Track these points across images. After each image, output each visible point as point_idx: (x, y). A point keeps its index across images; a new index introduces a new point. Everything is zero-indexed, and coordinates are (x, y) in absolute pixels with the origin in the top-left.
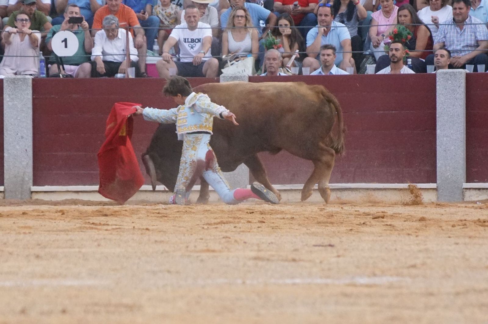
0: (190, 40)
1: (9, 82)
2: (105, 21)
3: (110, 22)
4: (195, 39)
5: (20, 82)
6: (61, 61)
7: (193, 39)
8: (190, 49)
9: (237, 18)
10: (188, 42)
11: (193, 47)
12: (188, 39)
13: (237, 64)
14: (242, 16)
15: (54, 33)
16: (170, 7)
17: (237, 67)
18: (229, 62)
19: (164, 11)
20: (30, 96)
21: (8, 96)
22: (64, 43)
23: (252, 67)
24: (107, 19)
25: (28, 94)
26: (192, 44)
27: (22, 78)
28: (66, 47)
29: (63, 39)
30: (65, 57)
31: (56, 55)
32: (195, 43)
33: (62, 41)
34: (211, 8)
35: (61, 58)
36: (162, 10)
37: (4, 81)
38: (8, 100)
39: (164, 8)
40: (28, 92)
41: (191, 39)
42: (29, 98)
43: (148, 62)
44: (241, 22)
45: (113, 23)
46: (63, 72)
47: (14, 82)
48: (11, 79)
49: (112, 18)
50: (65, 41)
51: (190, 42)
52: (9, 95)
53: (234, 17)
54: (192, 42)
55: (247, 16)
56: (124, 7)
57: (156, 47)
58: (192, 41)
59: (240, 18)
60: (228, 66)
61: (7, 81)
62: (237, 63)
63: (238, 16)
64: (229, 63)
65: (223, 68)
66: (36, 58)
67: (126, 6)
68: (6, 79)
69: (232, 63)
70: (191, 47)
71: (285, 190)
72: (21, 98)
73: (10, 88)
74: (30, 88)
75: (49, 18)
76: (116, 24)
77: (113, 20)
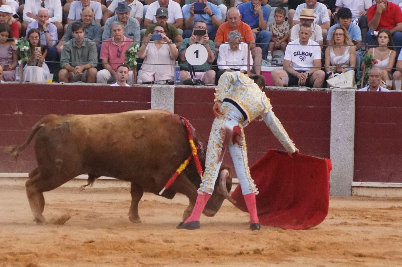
0: (301, 53)
1: (156, 91)
2: (231, 35)
3: (234, 36)
4: (305, 53)
5: (165, 91)
7: (304, 52)
8: (301, 61)
9: (336, 36)
10: (299, 55)
11: (303, 59)
12: (299, 52)
13: (340, 76)
14: (340, 34)
15: (188, 45)
16: (283, 24)
17: (340, 78)
19: (278, 28)
20: (173, 103)
21: (154, 102)
22: (196, 54)
23: (353, 78)
24: (232, 33)
25: (171, 101)
26: (303, 56)
27: (167, 88)
28: (197, 57)
29: (195, 51)
30: (196, 66)
32: (305, 56)
34: (316, 26)
35: (193, 66)
36: (277, 27)
37: (152, 90)
38: (155, 105)
39: (278, 26)
40: (172, 99)
41: (302, 52)
42: (172, 105)
44: (340, 39)
45: (237, 38)
47: (160, 91)
48: (158, 89)
49: (236, 33)
50: (197, 52)
51: (301, 55)
52: (156, 101)
53: (334, 35)
54: (302, 55)
55: (345, 34)
57: (269, 57)
58: (302, 53)
59: (339, 36)
60: (332, 77)
61: (154, 90)
62: (340, 75)
63: (337, 34)
64: (333, 75)
66: (172, 66)
68: (154, 88)
69: (335, 74)
70: (302, 59)
71: (384, 188)
72: (165, 104)
73: (156, 95)
74: (173, 96)
75: (180, 31)
76: (239, 39)
77: (237, 35)
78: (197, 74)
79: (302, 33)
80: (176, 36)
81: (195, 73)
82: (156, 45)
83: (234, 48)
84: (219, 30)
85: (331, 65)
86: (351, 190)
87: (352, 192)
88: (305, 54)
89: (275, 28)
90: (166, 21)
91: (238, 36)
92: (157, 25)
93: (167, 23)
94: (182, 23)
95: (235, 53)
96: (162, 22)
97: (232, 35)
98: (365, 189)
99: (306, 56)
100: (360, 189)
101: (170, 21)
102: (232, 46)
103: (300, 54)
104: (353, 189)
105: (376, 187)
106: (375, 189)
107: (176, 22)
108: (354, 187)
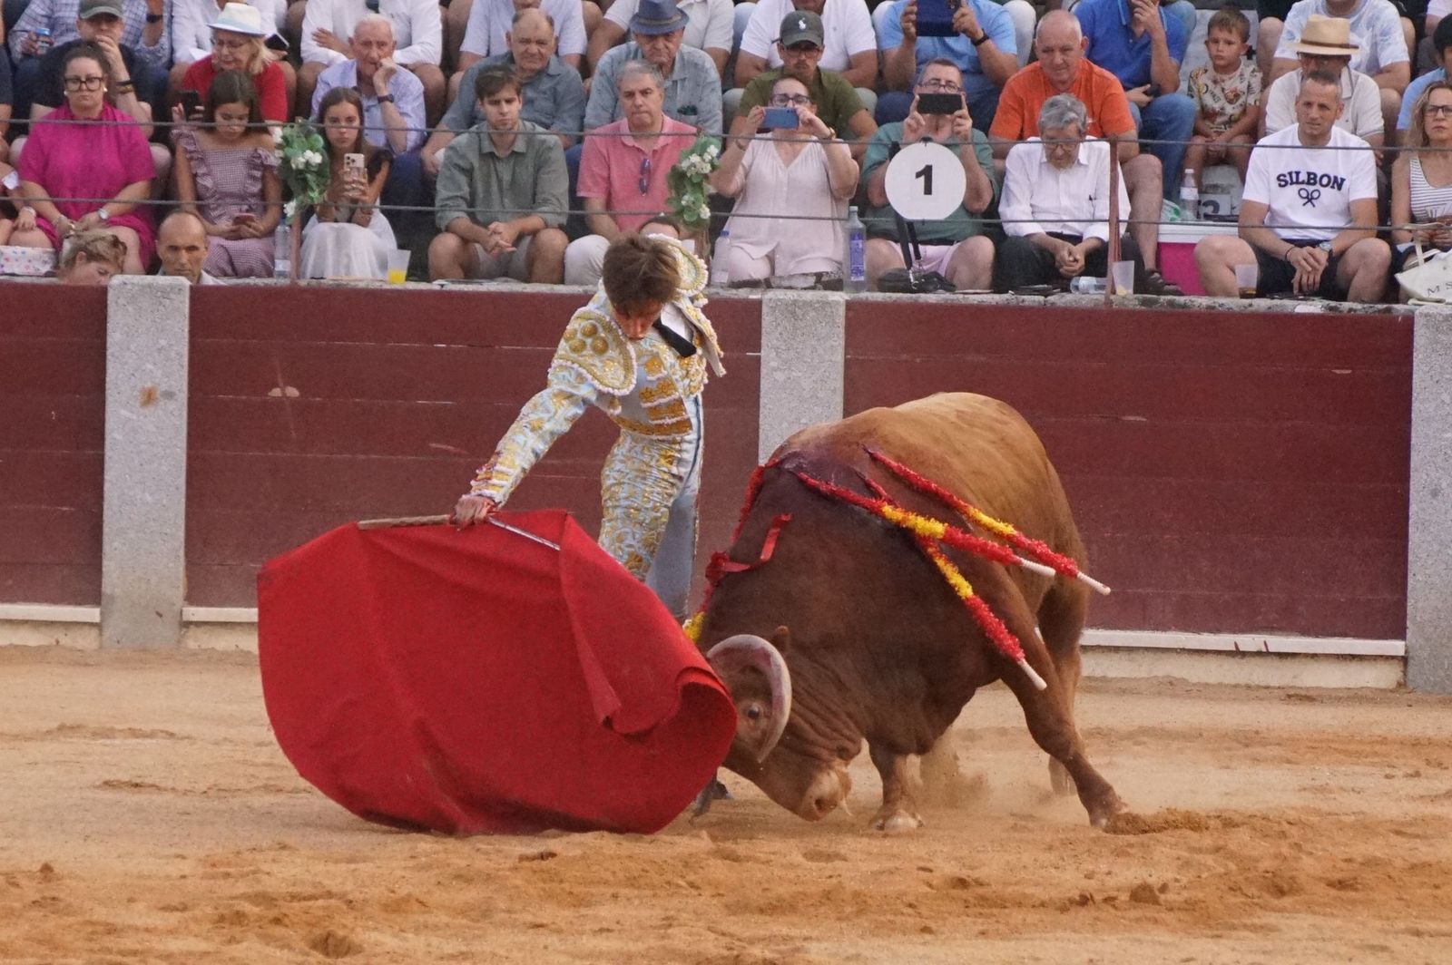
0: (1303, 177)
1: (777, 313)
2: (1048, 112)
3: (1062, 114)
4: (1319, 175)
5: (813, 314)
6: (910, 234)
7: (1315, 175)
8: (1304, 205)
9: (1432, 114)
10: (1297, 183)
11: (1312, 198)
12: (1298, 173)
13: (1445, 259)
14: (1446, 109)
15: (895, 149)
16: (1238, 72)
17: (1445, 268)
18: (1419, 250)
19: (1219, 87)
20: (839, 358)
21: (773, 354)
22: (922, 178)
24: (1053, 105)
25: (832, 349)
26: (1311, 188)
27: (818, 302)
28: (928, 190)
29: (921, 167)
30: (923, 222)
31: (897, 215)
32: (1317, 186)
33: (918, 175)
34: (1360, 80)
35: (911, 224)
36: (1215, 82)
37: (765, 309)
38: (774, 364)
39: (1219, 77)
40: (835, 344)
41: (1309, 174)
42: (836, 362)
43: (1163, 239)
44: (1444, 124)
45: (1071, 121)
46: (916, 265)
47: (793, 313)
48: (787, 305)
49: (1069, 104)
50: (927, 173)
51: (1303, 183)
52: (777, 350)
53: (1423, 111)
54: (1308, 183)
56: (1091, 71)
57: (1189, 193)
58: (1309, 179)
59: (1440, 114)
60: (1416, 265)
61: (773, 309)
62: (1444, 254)
63: (1436, 109)
64: (1420, 255)
65: (1401, 270)
66: (837, 222)
67: (1097, 68)
68: (771, 304)
70: (1307, 197)
72: (812, 359)
73: (779, 329)
74: (841, 331)
75: (867, 96)
76: (1080, 124)
77: (1070, 110)
78: (928, 251)
79: (1309, 104)
80: (854, 113)
81: (921, 247)
82: (777, 149)
83: (1061, 157)
84: (1005, 91)
85: (1413, 219)
88: (1318, 179)
89: (1211, 85)
90: (817, 59)
91: (1072, 115)
92: (785, 73)
93: (818, 69)
94: (872, 67)
95: (1063, 176)
96: (801, 64)
97: (1054, 111)
99: (1322, 189)
101: (829, 59)
102: (1054, 150)
103: (1300, 180)
107: (852, 63)
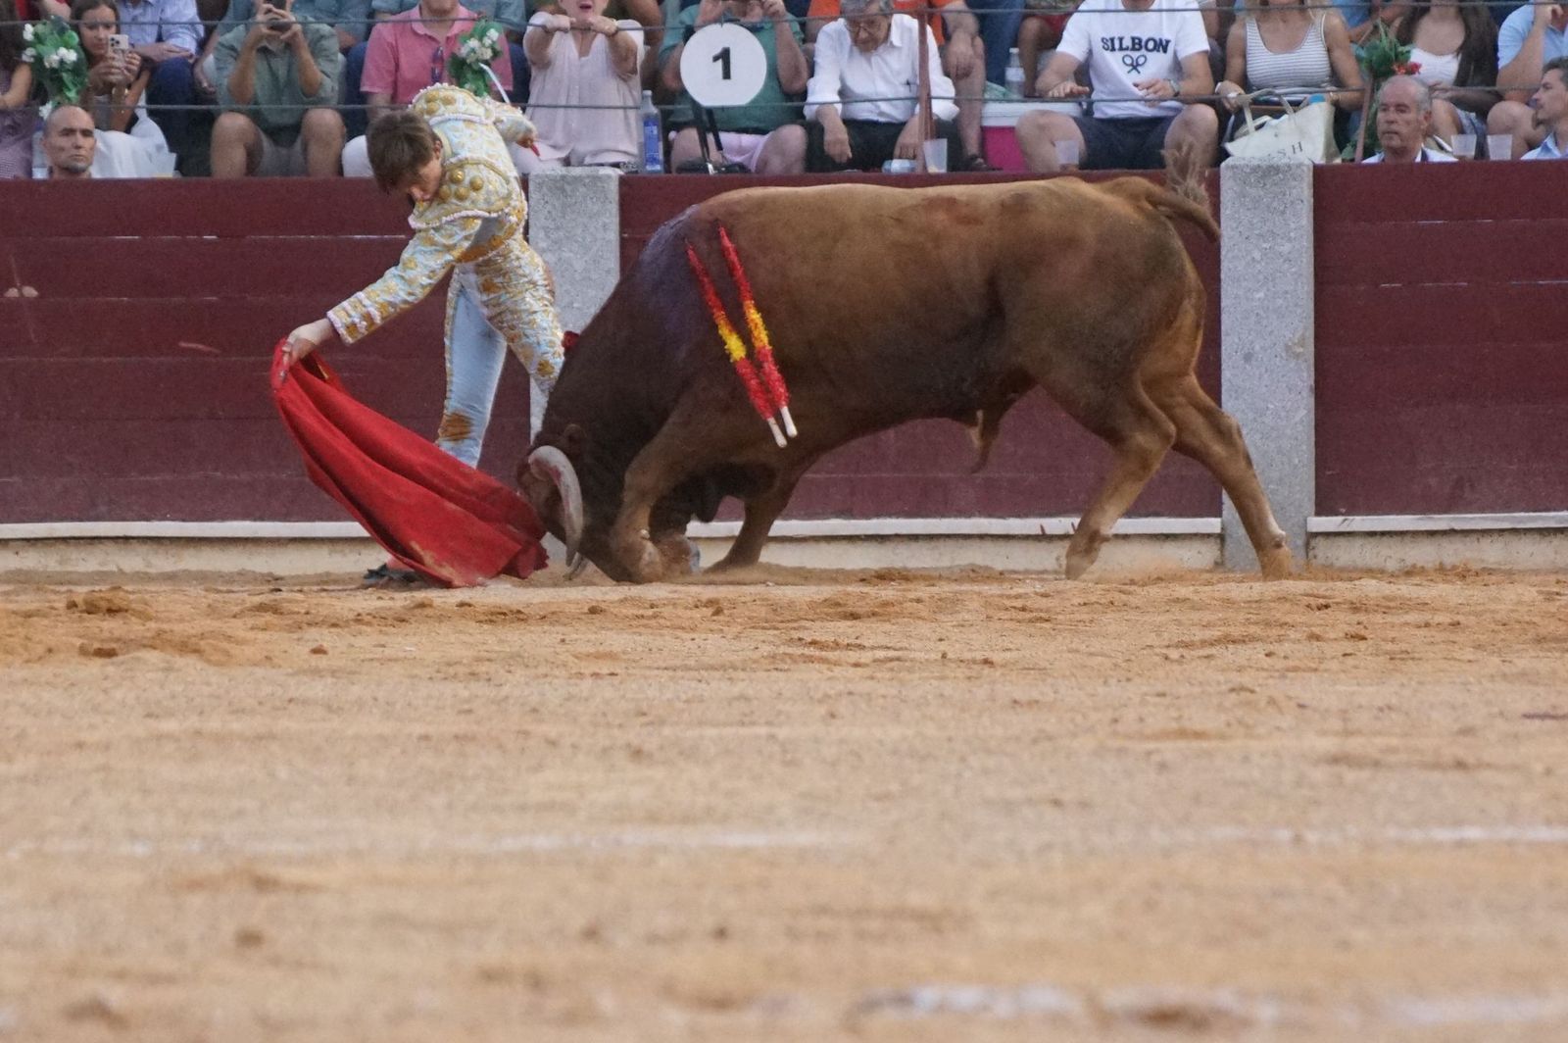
0: (1127, 43)
1: (545, 189)
4: (1144, 39)
5: (582, 190)
7: (1140, 40)
10: (1121, 49)
11: (1138, 65)
12: (1121, 39)
15: (689, 32)
18: (1249, 118)
20: (613, 235)
21: (542, 234)
22: (720, 63)
23: (1327, 134)
25: (605, 227)
26: (1135, 55)
27: (588, 177)
28: (727, 75)
29: (718, 51)
30: (723, 109)
32: (1143, 51)
33: (716, 59)
35: (710, 111)
37: (531, 186)
38: (545, 244)
40: (608, 221)
41: (1133, 39)
42: (610, 241)
43: (989, 123)
47: (563, 190)
48: (556, 181)
50: (725, 56)
51: (1127, 49)
52: (546, 229)
54: (1133, 49)
58: (1134, 44)
60: (1247, 134)
61: (540, 185)
62: (1277, 121)
64: (1251, 124)
65: (1230, 139)
66: (632, 113)
68: (540, 181)
70: (1132, 65)
71: (1432, 534)
72: (584, 238)
73: (549, 207)
74: (614, 208)
81: (722, 136)
86: (1307, 545)
87: (1311, 554)
88: (1143, 44)
98: (1358, 542)
99: (1149, 55)
100: (1342, 542)
103: (1124, 46)
104: (1313, 543)
105: (1402, 534)
106: (1396, 539)
108: (1316, 535)
